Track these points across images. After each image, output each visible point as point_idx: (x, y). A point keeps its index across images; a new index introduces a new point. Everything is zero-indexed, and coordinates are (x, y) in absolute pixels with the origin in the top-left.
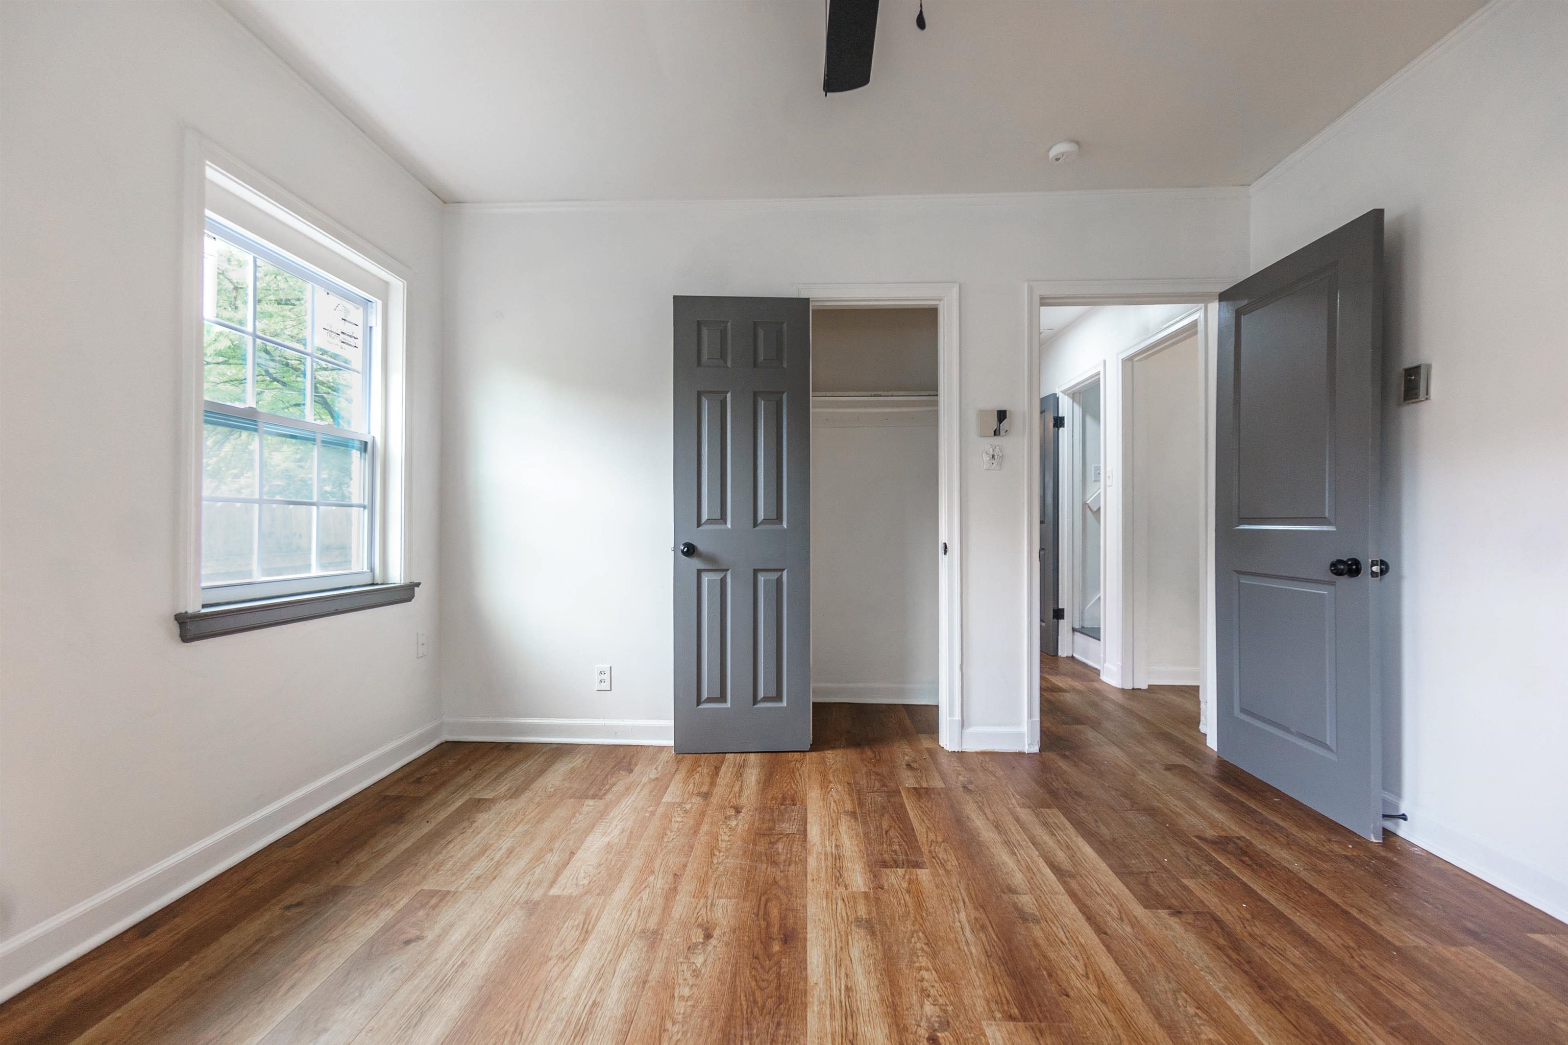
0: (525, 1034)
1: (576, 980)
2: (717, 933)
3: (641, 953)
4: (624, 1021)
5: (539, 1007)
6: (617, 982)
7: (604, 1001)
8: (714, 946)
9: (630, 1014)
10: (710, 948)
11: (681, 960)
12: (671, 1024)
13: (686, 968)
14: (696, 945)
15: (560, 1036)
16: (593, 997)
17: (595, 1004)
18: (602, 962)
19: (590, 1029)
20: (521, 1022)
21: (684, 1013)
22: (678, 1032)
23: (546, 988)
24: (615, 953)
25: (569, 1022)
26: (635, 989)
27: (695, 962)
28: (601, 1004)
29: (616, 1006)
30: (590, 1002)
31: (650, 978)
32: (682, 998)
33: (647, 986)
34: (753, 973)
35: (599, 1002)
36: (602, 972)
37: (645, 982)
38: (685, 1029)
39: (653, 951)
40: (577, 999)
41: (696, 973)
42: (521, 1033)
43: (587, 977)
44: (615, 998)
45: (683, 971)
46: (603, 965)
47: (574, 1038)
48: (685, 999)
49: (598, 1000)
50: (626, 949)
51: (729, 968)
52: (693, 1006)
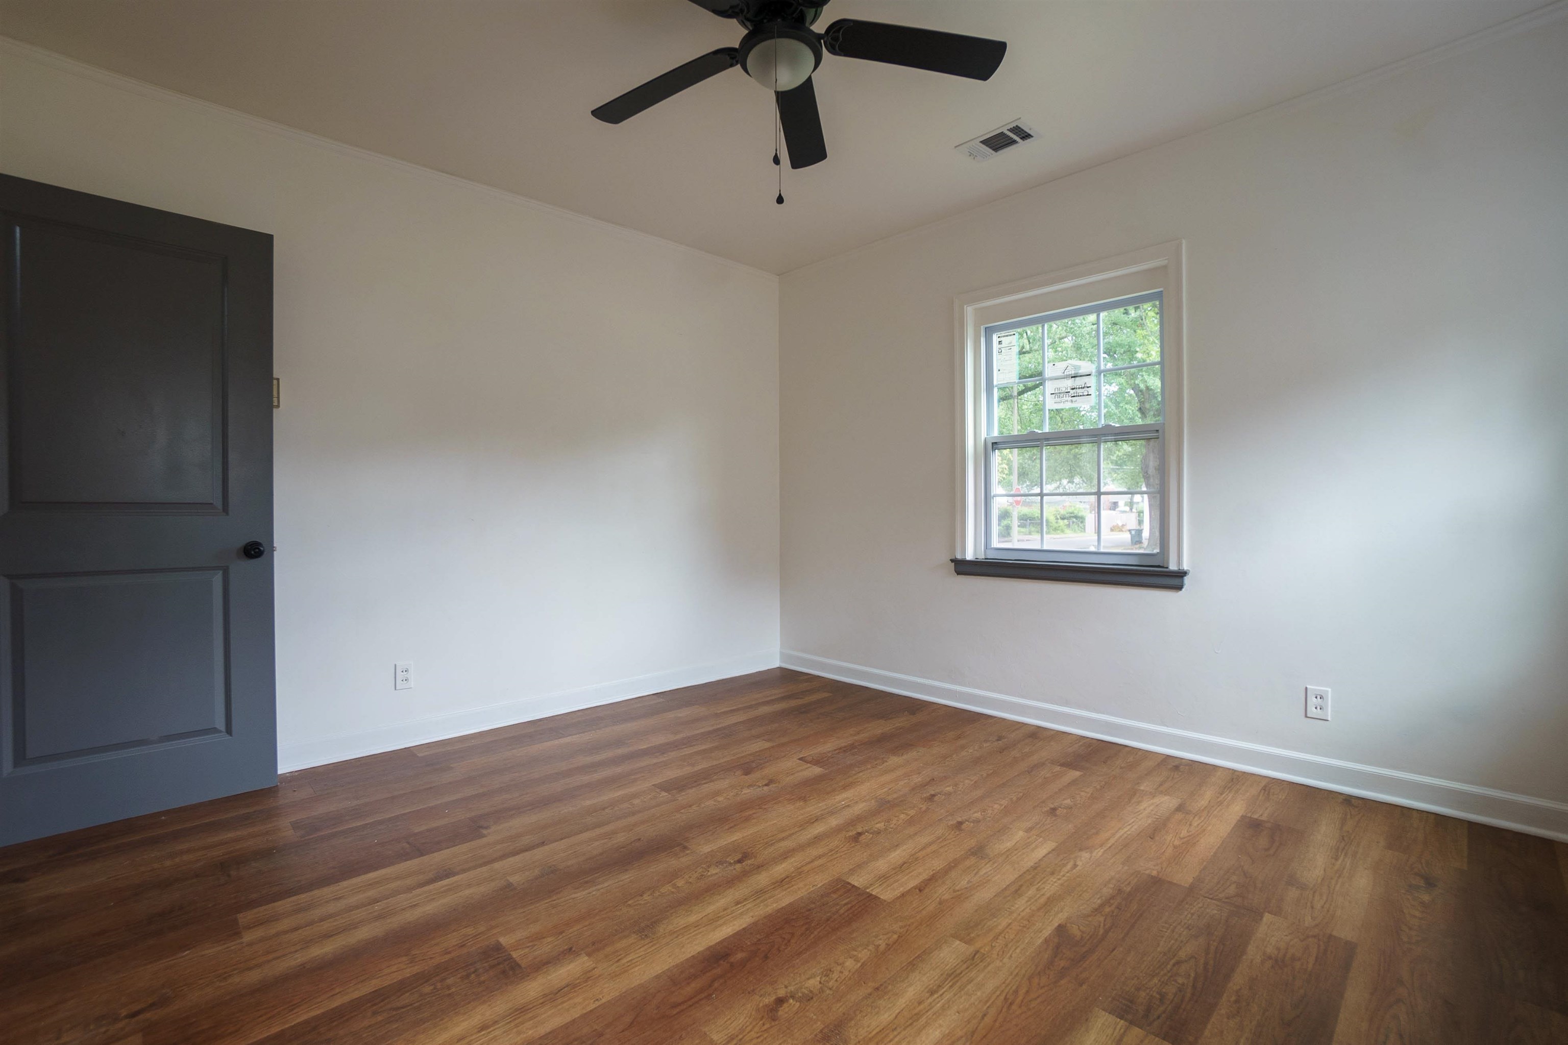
0: (1002, 997)
1: (940, 1026)
2: (769, 1000)
3: (860, 1020)
4: (915, 967)
5: (985, 1015)
6: (902, 1002)
7: (923, 991)
8: (786, 987)
9: (907, 969)
10: (792, 988)
11: (828, 992)
12: (880, 947)
13: (832, 981)
14: (800, 1000)
15: (972, 981)
16: (930, 1000)
17: (932, 993)
18: (904, 1033)
19: (946, 974)
20: (1004, 1010)
21: (866, 948)
22: (880, 939)
23: (973, 1033)
24: (886, 1036)
25: (961, 989)
26: (890, 987)
27: (818, 983)
28: (927, 990)
29: (915, 981)
30: (936, 996)
31: (869, 990)
32: (857, 960)
33: (877, 985)
34: (783, 947)
35: (928, 992)
36: (910, 1022)
37: (877, 989)
38: (874, 939)
39: (846, 1016)
40: (947, 1006)
41: (828, 972)
42: (1006, 999)
43: (927, 1024)
44: (911, 989)
45: (836, 981)
46: (904, 1029)
47: (961, 973)
48: (855, 957)
49: (927, 995)
50: (870, 1036)
51: (798, 961)
52: (854, 950)
